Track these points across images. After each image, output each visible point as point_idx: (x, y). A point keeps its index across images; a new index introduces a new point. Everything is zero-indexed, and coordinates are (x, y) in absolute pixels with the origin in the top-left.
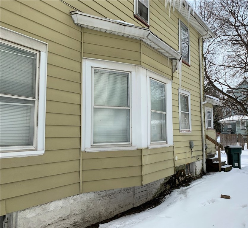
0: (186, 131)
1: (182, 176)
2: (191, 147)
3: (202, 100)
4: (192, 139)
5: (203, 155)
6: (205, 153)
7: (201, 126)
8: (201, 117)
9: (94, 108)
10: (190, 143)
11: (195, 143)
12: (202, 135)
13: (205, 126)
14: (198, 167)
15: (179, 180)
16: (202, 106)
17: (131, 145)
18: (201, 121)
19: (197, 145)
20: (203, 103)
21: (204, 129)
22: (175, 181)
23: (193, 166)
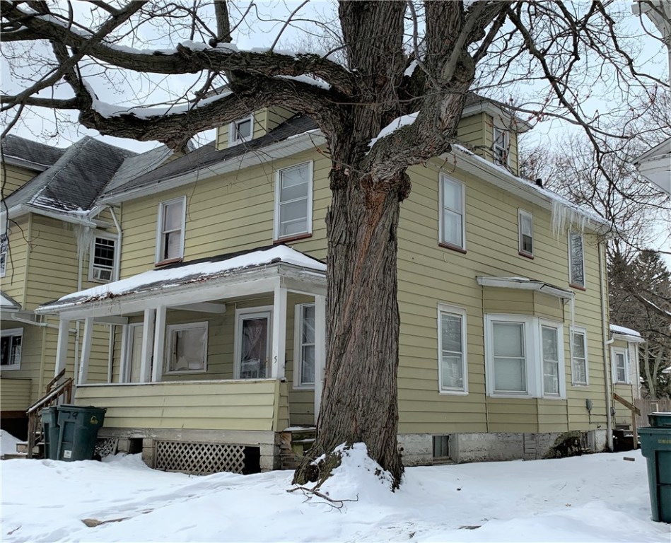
0: (581, 384)
1: (575, 446)
2: (588, 408)
3: (606, 338)
4: (590, 397)
5: (607, 423)
6: (610, 420)
7: (605, 378)
8: (604, 364)
9: (495, 358)
10: (587, 402)
11: (594, 404)
12: (606, 392)
13: (611, 379)
14: (599, 439)
15: (571, 449)
16: (606, 348)
17: (527, 394)
18: (605, 371)
19: (598, 407)
20: (607, 342)
21: (609, 384)
22: (567, 449)
23: (591, 437)
